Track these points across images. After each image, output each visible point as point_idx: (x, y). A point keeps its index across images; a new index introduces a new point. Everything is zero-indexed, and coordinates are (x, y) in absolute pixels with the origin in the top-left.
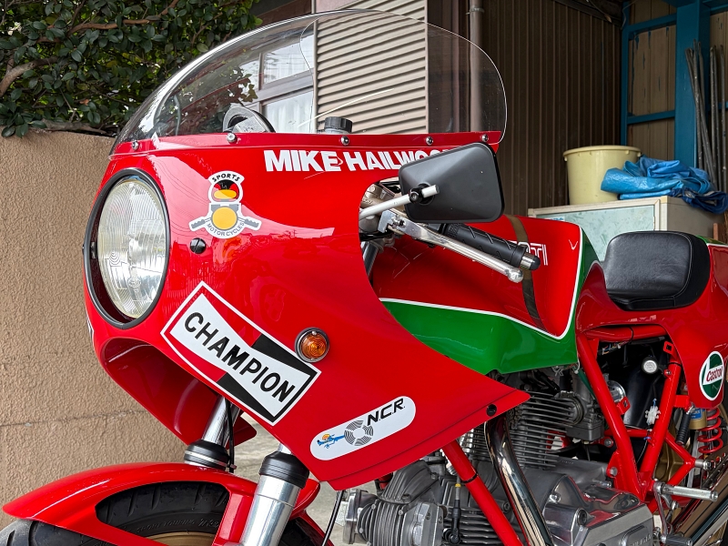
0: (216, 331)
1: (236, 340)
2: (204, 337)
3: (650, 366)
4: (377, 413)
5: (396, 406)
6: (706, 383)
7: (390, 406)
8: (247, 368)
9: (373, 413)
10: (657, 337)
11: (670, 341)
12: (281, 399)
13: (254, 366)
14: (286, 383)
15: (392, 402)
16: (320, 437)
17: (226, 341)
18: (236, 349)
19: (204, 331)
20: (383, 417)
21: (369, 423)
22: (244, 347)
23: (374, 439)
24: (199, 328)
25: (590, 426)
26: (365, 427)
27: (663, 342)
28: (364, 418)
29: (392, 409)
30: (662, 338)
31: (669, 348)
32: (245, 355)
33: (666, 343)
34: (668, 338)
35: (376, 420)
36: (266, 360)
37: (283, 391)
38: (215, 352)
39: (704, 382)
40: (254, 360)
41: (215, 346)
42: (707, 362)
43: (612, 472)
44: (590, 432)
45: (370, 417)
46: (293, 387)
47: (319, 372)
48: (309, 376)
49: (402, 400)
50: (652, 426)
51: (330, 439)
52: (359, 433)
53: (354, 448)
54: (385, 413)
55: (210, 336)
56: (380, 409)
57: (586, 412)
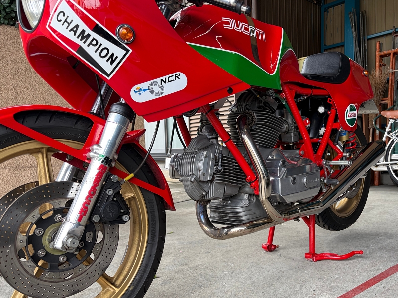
0: (72, 21)
1: (83, 26)
2: (66, 24)
3: (321, 110)
4: (166, 79)
5: (176, 77)
6: (348, 118)
7: (173, 76)
8: (90, 43)
9: (163, 78)
10: (324, 96)
11: (331, 98)
12: (112, 63)
13: (94, 42)
14: (113, 54)
15: (174, 74)
16: (135, 88)
17: (77, 26)
18: (83, 31)
19: (66, 21)
20: (169, 82)
21: (161, 84)
22: (88, 31)
23: (165, 93)
24: (63, 19)
25: (292, 135)
26: (159, 86)
27: (327, 98)
28: (158, 80)
29: (173, 78)
30: (327, 97)
31: (330, 101)
32: (89, 35)
33: (329, 99)
34: (330, 97)
35: (165, 82)
36: (101, 40)
37: (112, 59)
38: (72, 33)
39: (347, 118)
40: (94, 39)
41: (72, 30)
42: (348, 108)
43: (301, 153)
44: (292, 137)
45: (162, 80)
46: (117, 57)
47: (131, 51)
48: (125, 52)
49: (179, 74)
50: (322, 136)
51: (141, 90)
52: (156, 89)
53: (154, 97)
54: (170, 79)
55: (69, 24)
56: (167, 77)
57: (290, 128)
